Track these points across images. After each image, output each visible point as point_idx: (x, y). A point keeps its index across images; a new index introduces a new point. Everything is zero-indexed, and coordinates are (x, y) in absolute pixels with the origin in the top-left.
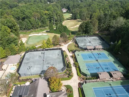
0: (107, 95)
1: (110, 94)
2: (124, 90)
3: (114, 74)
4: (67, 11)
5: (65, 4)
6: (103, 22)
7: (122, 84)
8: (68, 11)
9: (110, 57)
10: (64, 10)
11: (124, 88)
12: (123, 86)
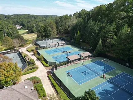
0: (82, 72)
1: (85, 71)
2: (96, 64)
3: (82, 54)
4: (21, 28)
5: (17, 22)
6: (60, 25)
7: (92, 61)
8: (23, 27)
9: (74, 48)
10: (18, 27)
11: (95, 63)
12: (94, 62)
